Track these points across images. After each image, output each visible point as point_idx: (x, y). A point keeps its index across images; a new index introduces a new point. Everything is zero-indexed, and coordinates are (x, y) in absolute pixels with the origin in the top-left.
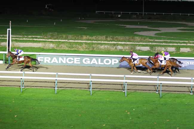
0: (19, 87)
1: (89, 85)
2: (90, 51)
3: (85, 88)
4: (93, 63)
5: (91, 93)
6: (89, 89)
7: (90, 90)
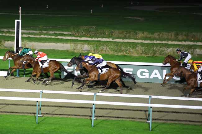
0: (33, 115)
1: (147, 113)
2: (148, 57)
3: (141, 119)
4: (154, 77)
5: (151, 127)
6: (148, 120)
7: (149, 122)
